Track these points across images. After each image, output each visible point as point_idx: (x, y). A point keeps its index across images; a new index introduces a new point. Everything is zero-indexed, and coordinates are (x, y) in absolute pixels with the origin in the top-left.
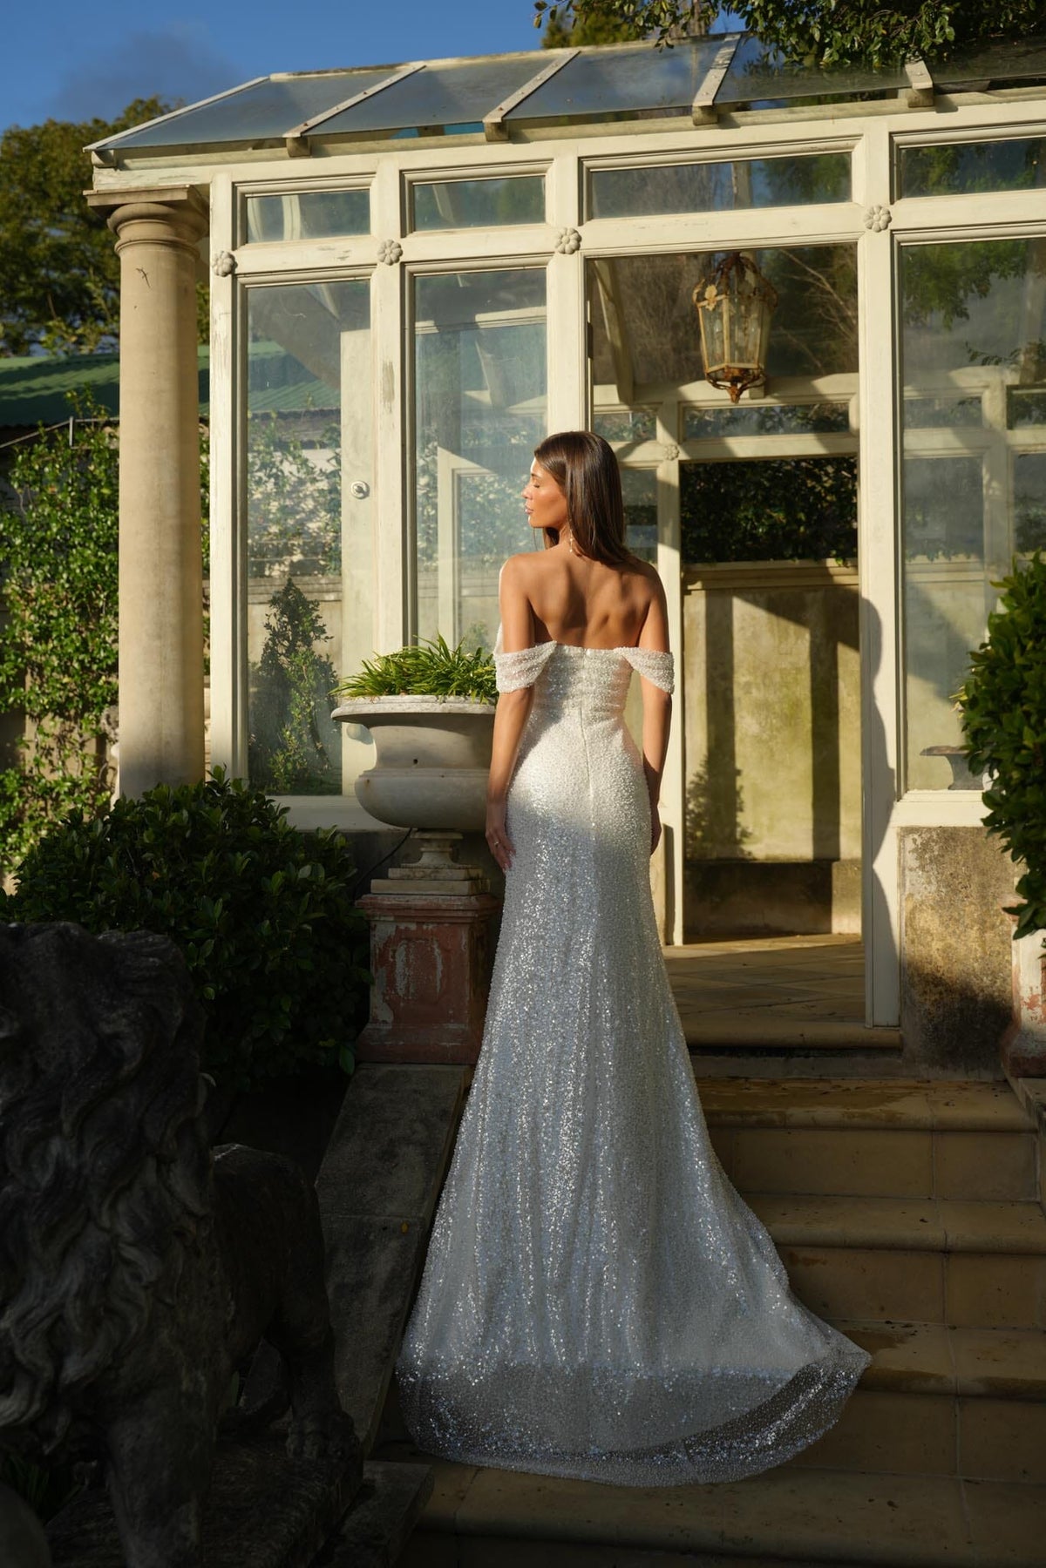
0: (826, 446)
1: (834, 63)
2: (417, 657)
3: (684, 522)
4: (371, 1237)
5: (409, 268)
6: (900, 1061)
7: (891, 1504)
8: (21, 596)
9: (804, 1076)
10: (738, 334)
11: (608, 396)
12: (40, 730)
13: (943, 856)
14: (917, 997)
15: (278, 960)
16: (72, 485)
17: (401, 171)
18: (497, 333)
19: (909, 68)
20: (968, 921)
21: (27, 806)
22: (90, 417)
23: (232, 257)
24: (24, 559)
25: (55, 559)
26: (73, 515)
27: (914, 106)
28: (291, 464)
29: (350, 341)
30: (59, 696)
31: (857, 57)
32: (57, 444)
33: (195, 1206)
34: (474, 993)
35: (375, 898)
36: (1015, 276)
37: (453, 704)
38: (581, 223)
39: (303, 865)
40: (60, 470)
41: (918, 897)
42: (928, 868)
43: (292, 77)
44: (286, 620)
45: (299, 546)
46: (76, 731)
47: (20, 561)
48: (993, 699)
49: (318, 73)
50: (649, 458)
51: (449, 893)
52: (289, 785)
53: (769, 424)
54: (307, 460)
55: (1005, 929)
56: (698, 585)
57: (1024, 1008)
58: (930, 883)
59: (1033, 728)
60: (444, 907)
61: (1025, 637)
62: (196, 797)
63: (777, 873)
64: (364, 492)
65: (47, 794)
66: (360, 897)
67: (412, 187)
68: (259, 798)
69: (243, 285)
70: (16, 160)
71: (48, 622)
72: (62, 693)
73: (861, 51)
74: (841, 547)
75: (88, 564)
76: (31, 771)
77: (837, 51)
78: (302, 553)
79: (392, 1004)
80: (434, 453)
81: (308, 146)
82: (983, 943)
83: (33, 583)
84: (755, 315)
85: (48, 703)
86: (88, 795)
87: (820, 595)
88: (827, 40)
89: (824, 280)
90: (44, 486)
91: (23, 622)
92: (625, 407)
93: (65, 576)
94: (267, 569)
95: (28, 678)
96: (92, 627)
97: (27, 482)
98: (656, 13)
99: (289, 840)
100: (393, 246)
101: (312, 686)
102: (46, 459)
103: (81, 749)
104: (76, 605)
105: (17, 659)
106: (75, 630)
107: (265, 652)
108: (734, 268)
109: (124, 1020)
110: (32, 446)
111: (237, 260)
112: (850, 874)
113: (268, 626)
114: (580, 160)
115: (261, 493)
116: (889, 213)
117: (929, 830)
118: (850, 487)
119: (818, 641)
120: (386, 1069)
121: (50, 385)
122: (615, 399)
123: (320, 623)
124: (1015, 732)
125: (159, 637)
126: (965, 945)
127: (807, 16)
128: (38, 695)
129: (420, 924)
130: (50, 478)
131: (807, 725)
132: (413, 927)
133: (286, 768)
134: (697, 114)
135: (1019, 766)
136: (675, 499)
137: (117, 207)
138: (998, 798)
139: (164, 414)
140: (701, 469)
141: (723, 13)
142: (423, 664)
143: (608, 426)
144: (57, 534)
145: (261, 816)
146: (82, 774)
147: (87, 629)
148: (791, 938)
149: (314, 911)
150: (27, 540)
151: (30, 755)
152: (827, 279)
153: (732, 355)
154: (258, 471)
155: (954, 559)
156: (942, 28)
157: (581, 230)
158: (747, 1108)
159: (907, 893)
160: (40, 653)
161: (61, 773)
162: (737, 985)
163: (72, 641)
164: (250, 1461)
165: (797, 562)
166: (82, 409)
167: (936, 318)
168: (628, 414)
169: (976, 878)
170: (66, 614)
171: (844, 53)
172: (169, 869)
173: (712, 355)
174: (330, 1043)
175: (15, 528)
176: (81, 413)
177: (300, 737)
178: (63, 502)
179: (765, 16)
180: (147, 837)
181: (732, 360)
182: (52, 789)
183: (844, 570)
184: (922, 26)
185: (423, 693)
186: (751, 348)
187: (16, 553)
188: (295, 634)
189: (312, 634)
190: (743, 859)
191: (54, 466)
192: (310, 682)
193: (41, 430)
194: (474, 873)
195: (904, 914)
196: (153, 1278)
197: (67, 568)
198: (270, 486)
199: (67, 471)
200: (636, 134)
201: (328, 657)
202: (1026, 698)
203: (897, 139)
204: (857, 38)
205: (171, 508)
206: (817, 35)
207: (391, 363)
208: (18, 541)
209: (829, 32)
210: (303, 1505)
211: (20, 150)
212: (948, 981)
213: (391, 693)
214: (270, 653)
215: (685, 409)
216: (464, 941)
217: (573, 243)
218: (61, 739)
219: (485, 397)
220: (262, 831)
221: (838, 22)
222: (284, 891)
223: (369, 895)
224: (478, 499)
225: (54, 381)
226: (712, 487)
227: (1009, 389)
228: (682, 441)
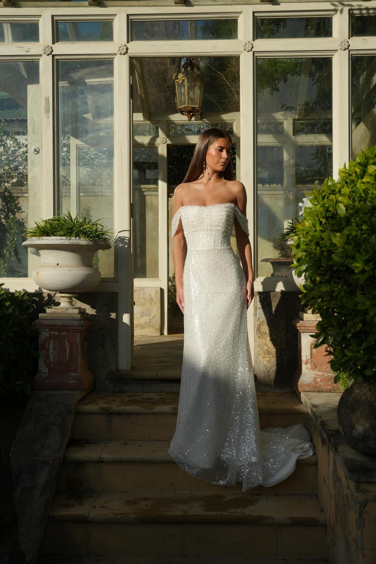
2: (59, 221)
3: (169, 169)
4: (37, 467)
5: (56, 57)
10: (191, 94)
11: (139, 117)
13: (272, 303)
14: (261, 359)
17: (52, 16)
18: (93, 87)
20: (281, 329)
27: (263, 1)
28: (10, 141)
29: (31, 88)
35: (41, 321)
36: (297, 76)
37: (74, 240)
38: (128, 42)
41: (261, 319)
42: (266, 308)
44: (5, 204)
51: (72, 319)
54: (17, 139)
57: (304, 364)
58: (266, 314)
60: (70, 325)
61: (321, 217)
64: (37, 151)
66: (34, 321)
67: (57, 23)
78: (17, 178)
79: (48, 365)
80: (69, 138)
81: (11, 2)
84: (198, 86)
92: (146, 122)
100: (49, 47)
101: (15, 232)
108: (189, 67)
114: (128, 16)
116: (252, 44)
117: (266, 292)
120: (45, 393)
122: (142, 118)
123: (19, 205)
126: (280, 338)
129: (60, 332)
132: (57, 333)
135: (319, 275)
136: (165, 161)
140: (175, 148)
142: (62, 223)
143: (139, 130)
149: (14, 328)
152: (225, 75)
153: (188, 102)
155: (272, 186)
157: (128, 45)
159: (257, 318)
167: (267, 90)
168: (147, 125)
169: (284, 312)
173: (181, 101)
174: (21, 382)
177: (10, 253)
181: (189, 104)
185: (61, 236)
186: (196, 99)
188: (8, 210)
189: (16, 210)
192: (15, 230)
195: (256, 326)
200: (151, 6)
201: (23, 220)
203: (256, 14)
207: (48, 97)
213: (48, 235)
215: (170, 123)
216: (78, 339)
217: (125, 50)
219: (89, 117)
223: (38, 320)
224: (87, 157)
226: (180, 155)
227: (294, 120)
228: (168, 136)
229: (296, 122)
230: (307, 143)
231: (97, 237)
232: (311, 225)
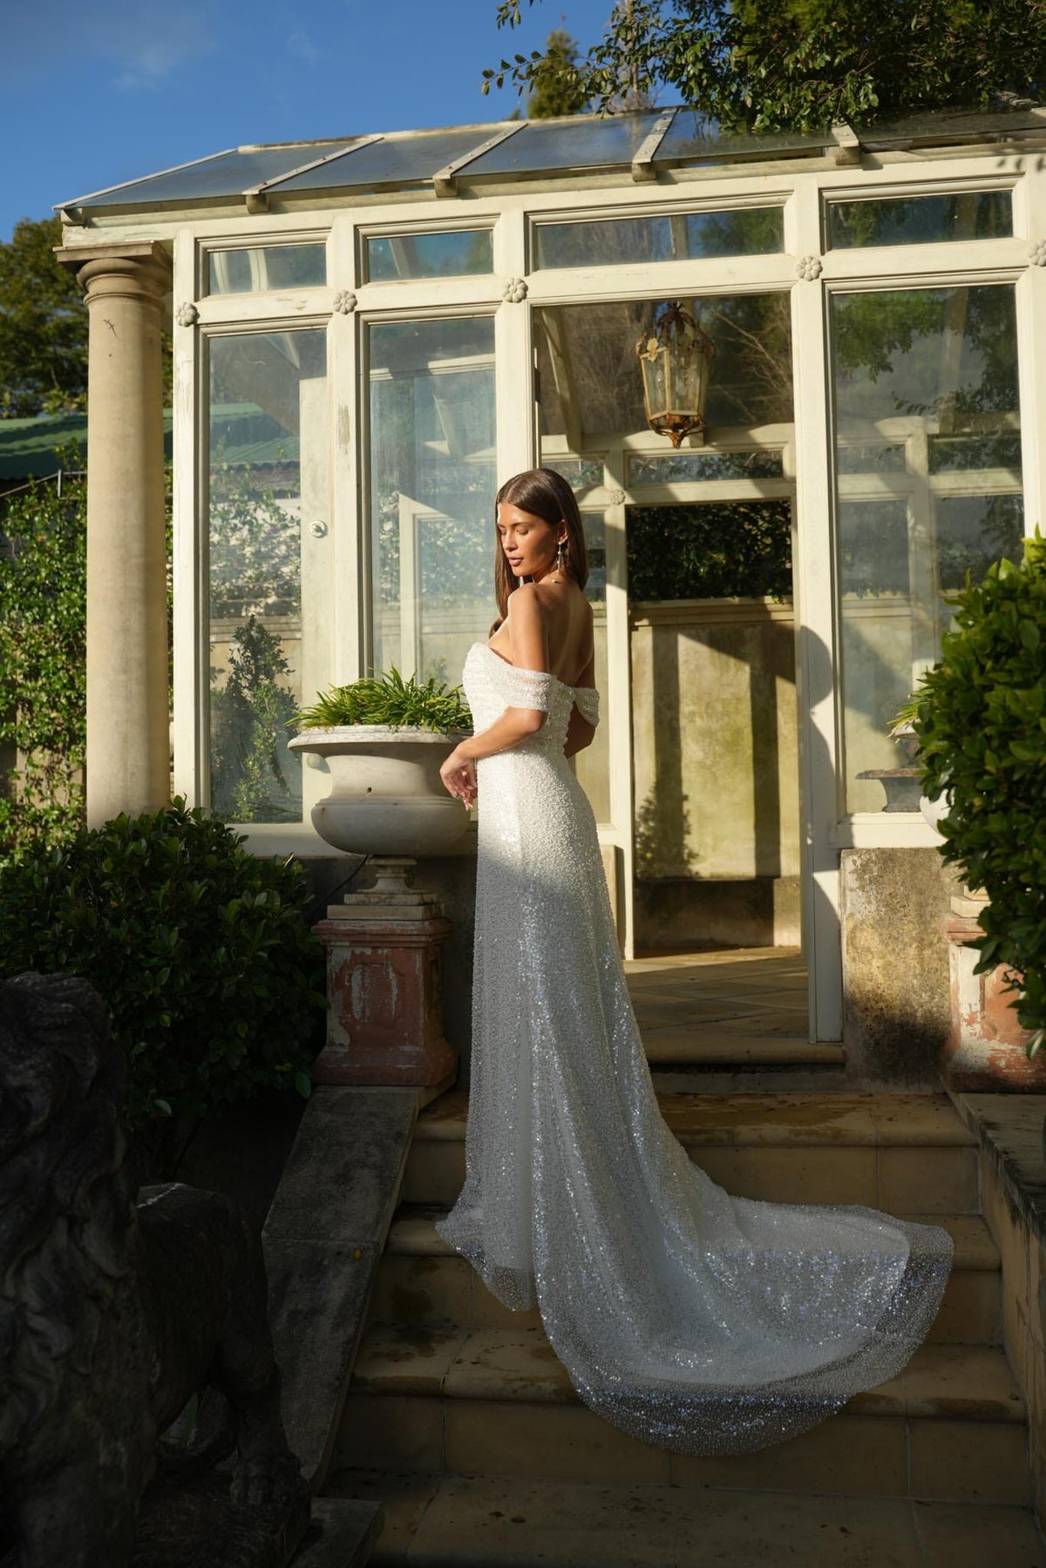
0: (762, 490)
1: (766, 128)
2: (371, 688)
3: (630, 562)
4: (326, 1263)
5: (363, 317)
6: (844, 1076)
7: (843, 1530)
8: (12, 636)
9: (751, 1092)
10: (679, 385)
11: (557, 446)
12: (30, 762)
13: (882, 877)
14: (858, 1014)
15: (234, 987)
16: (60, 533)
17: (355, 226)
18: (449, 378)
19: (835, 131)
20: (906, 940)
21: (18, 833)
22: (77, 470)
23: (194, 308)
24: (14, 603)
25: (43, 602)
26: (61, 561)
27: (841, 163)
28: (264, 512)
29: (308, 388)
30: (47, 730)
31: (785, 123)
32: (46, 495)
33: (112, 1270)
34: (429, 1014)
35: (331, 924)
36: (935, 332)
37: (406, 733)
38: (527, 273)
39: (260, 892)
40: (49, 519)
41: (858, 916)
42: (867, 888)
43: (259, 149)
44: (250, 655)
45: (273, 589)
46: (64, 762)
47: (11, 604)
48: (950, 721)
49: (282, 145)
50: (598, 503)
51: (403, 918)
52: (251, 814)
53: (708, 472)
54: (279, 508)
55: (943, 946)
56: (645, 622)
57: (964, 1024)
58: (870, 903)
59: (995, 751)
60: (399, 932)
61: (983, 656)
62: (156, 826)
63: (721, 891)
64: (322, 532)
65: (37, 821)
66: (316, 924)
67: (366, 241)
68: (219, 826)
69: (205, 335)
70: (29, 249)
71: (38, 661)
72: (50, 727)
73: (791, 119)
74: (777, 585)
75: (75, 606)
76: (22, 801)
77: (769, 117)
78: (277, 594)
79: (348, 1027)
80: (397, 500)
81: (267, 203)
82: (921, 960)
83: (23, 625)
84: (694, 366)
85: (37, 736)
86: (74, 822)
87: (758, 630)
88: (758, 107)
89: (756, 341)
90: (34, 534)
91: (14, 661)
92: (575, 456)
93: (53, 617)
94: (243, 610)
95: (19, 714)
96: (78, 665)
97: (19, 531)
98: (598, 80)
99: (245, 867)
100: (348, 296)
101: (274, 718)
102: (37, 509)
103: (68, 779)
104: (63, 645)
105: (8, 696)
106: (62, 668)
107: (229, 685)
108: (674, 323)
109: (31, 1073)
110: (23, 497)
111: (199, 311)
112: (790, 890)
113: (232, 661)
114: (526, 214)
115: (237, 539)
116: (820, 263)
117: (868, 851)
118: (784, 530)
119: (756, 672)
120: (341, 1091)
121: (45, 443)
122: (565, 448)
123: (282, 657)
124: (975, 756)
125: (125, 671)
126: (904, 962)
127: (739, 85)
128: (28, 729)
129: (374, 948)
130: (40, 526)
131: (748, 751)
132: (368, 951)
133: (248, 796)
134: (637, 171)
135: (980, 792)
136: (622, 542)
137: (85, 262)
138: (957, 826)
139: (130, 458)
140: (646, 514)
141: (660, 82)
142: (377, 694)
144: (46, 579)
145: (220, 845)
146: (69, 802)
147: (74, 667)
148: (736, 951)
149: (270, 938)
150: (18, 584)
151: (20, 785)
152: (760, 340)
153: (673, 404)
154: (234, 518)
155: (881, 596)
156: (866, 95)
157: (527, 280)
158: (696, 1127)
159: (848, 912)
160: (28, 689)
161: (49, 802)
162: (685, 1000)
163: (60, 679)
164: (193, 1508)
165: (736, 600)
166: (69, 462)
167: (863, 372)
168: (576, 463)
169: (914, 898)
170: (54, 653)
171: (775, 119)
172: (127, 898)
173: (654, 403)
174: (287, 1067)
175: (7, 573)
176: (68, 467)
177: (261, 767)
178: (51, 549)
179: (699, 84)
180: (106, 866)
181: (674, 408)
182: (41, 817)
183: (780, 606)
184: (847, 93)
185: (376, 723)
186: (691, 397)
187: (8, 597)
188: (257, 668)
189: (274, 668)
190: (691, 878)
191: (43, 516)
192: (272, 713)
193: (32, 483)
194: (427, 898)
195: (845, 933)
196: (64, 1348)
197: (56, 611)
198: (245, 532)
199: (55, 520)
200: (579, 190)
201: (290, 690)
202: (986, 720)
203: (826, 194)
204: (786, 105)
205: (136, 547)
206: (749, 102)
207: (346, 407)
208: (9, 586)
209: (760, 100)
210: (244, 1559)
211: (30, 239)
212: (888, 997)
213: (346, 723)
214: (234, 686)
215: (630, 457)
216: (419, 965)
217: (520, 292)
218: (50, 770)
219: (441, 447)
220: (219, 859)
221: (769, 91)
222: (240, 919)
223: (325, 921)
224: (439, 543)
225: (46, 439)
226: (656, 530)
227: (931, 438)
228: (628, 486)
229: (936, 440)
230: (962, 491)
231: (459, 724)
232: (959, 674)
